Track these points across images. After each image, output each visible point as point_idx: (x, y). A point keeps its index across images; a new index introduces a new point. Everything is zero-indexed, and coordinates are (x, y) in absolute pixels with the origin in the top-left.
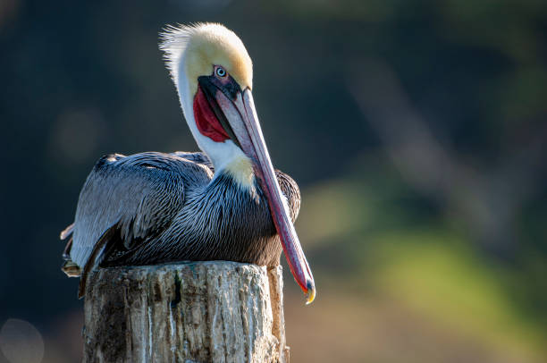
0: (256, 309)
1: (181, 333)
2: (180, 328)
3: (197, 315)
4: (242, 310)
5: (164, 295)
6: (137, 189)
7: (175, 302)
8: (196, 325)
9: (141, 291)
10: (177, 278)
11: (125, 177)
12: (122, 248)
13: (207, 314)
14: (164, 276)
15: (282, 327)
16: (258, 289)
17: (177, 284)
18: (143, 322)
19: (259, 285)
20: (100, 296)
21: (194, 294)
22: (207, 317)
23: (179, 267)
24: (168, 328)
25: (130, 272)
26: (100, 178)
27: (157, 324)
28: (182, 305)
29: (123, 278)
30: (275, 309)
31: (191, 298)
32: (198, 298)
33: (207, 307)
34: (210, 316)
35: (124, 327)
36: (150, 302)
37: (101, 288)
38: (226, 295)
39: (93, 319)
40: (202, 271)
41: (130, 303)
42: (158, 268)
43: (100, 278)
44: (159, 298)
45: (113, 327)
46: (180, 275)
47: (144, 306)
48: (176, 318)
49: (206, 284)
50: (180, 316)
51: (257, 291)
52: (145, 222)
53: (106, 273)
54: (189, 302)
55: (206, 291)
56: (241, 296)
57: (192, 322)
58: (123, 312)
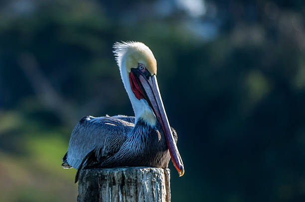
0: (159, 189)
1: (124, 200)
2: (124, 197)
3: (132, 192)
4: (153, 190)
5: (117, 182)
6: (103, 134)
7: (122, 186)
8: (132, 196)
9: (106, 180)
10: (123, 174)
11: (96, 128)
12: (96, 161)
13: (137, 191)
14: (117, 173)
15: (170, 198)
16: (160, 180)
17: (123, 177)
18: (107, 194)
19: (160, 178)
20: (86, 182)
21: (131, 182)
22: (136, 193)
23: (124, 170)
24: (119, 197)
25: (101, 171)
27: (114, 195)
28: (126, 187)
29: (98, 174)
30: (167, 189)
31: (130, 184)
32: (132, 184)
33: (136, 188)
34: (138, 192)
35: (98, 197)
36: (110, 186)
37: (87, 179)
38: (145, 183)
39: (83, 193)
40: (134, 172)
41: (101, 186)
42: (114, 170)
43: (87, 173)
44: (114, 183)
45: (93, 197)
46: (124, 173)
47: (107, 187)
48: (122, 193)
49: (136, 177)
50: (124, 192)
51: (159, 181)
52: (108, 150)
53: (89, 172)
54: (128, 185)
55: (136, 181)
56: (152, 183)
57: (130, 195)
58: (98, 190)
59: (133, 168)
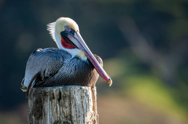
0: (87, 102)
1: (61, 110)
2: (61, 108)
3: (67, 104)
4: (82, 102)
5: (56, 97)
6: (46, 60)
7: (59, 99)
8: (66, 107)
9: (47, 96)
10: (60, 91)
13: (70, 103)
14: (55, 90)
15: (96, 108)
16: (88, 95)
17: (60, 93)
18: (48, 106)
19: (88, 93)
20: (33, 97)
21: (66, 97)
22: (70, 104)
23: (61, 88)
24: (57, 108)
25: (44, 89)
26: (34, 56)
27: (53, 107)
28: (62, 101)
29: (42, 91)
30: (94, 102)
31: (65, 98)
32: (67, 98)
33: (70, 101)
34: (71, 104)
35: (42, 108)
36: (51, 99)
37: (34, 95)
38: (77, 97)
39: (31, 105)
40: (68, 89)
41: (44, 100)
42: (54, 88)
43: (33, 91)
44: (54, 98)
45: (38, 108)
46: (61, 90)
47: (49, 101)
48: (60, 105)
49: (70, 93)
50: (61, 104)
51: (87, 96)
53: (35, 90)
54: (64, 99)
55: (70, 96)
56: (82, 97)
57: (65, 106)
58: (41, 103)
59: (67, 86)
